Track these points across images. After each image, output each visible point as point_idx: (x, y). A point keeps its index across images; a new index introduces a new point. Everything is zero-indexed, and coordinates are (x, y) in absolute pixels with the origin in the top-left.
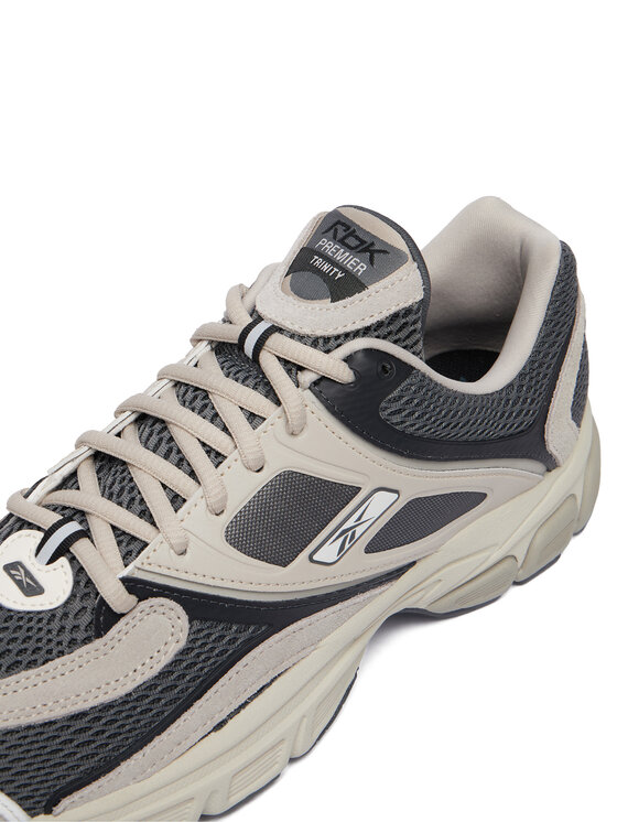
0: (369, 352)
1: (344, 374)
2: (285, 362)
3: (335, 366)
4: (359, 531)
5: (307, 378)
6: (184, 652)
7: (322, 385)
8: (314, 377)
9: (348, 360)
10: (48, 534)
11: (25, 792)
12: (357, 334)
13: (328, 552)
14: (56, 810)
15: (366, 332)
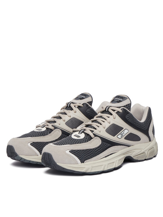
0: (123, 109)
1: (121, 111)
2: (112, 110)
3: (120, 110)
4: (124, 135)
5: (116, 112)
6: (101, 145)
7: (118, 113)
8: (117, 111)
9: (121, 109)
10: (80, 131)
11: (80, 159)
12: (122, 107)
13: (120, 136)
14: (85, 162)
15: (123, 107)
